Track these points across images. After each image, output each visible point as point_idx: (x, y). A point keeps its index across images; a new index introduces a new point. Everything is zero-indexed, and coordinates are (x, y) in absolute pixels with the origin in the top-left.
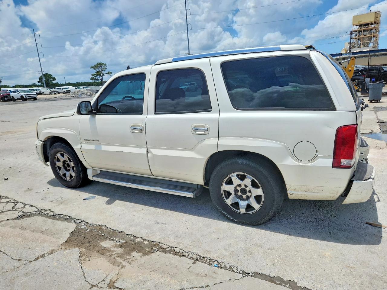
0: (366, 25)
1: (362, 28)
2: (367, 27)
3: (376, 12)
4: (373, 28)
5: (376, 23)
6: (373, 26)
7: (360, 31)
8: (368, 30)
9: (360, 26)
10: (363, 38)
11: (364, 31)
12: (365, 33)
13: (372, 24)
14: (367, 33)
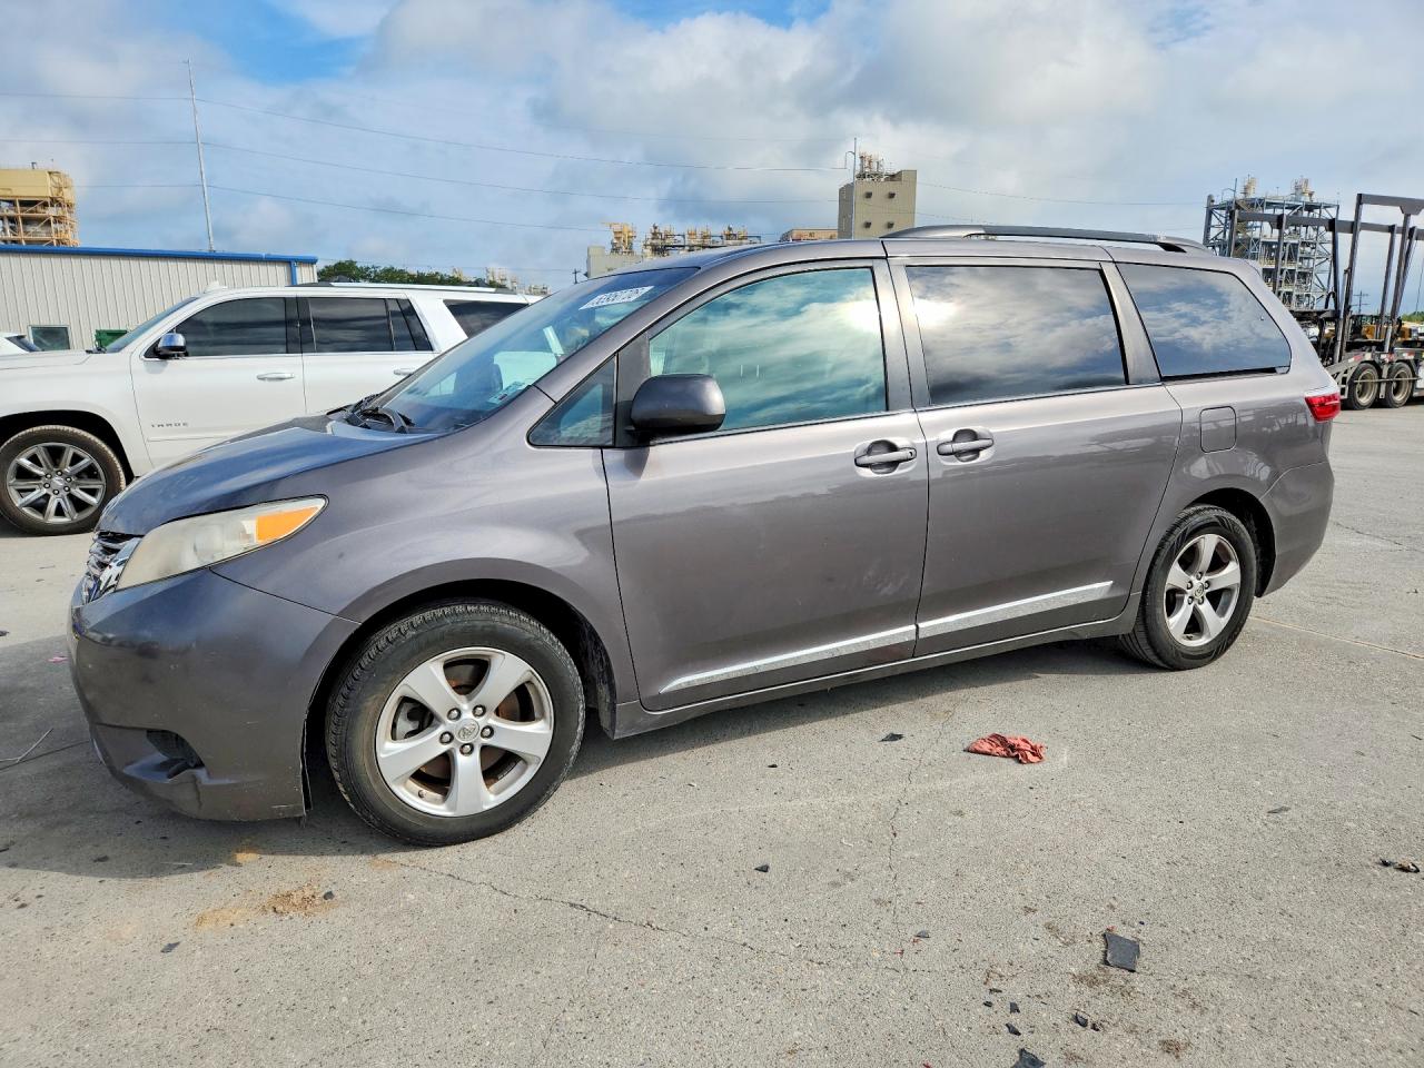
0: (25, 204)
1: (18, 212)
2: (31, 212)
3: (50, 173)
4: (52, 219)
5: (55, 202)
6: (51, 212)
7: (12, 220)
8: (39, 220)
9: (12, 202)
10: (28, 242)
11: (27, 221)
12: (31, 229)
13: (45, 205)
14: (38, 228)
